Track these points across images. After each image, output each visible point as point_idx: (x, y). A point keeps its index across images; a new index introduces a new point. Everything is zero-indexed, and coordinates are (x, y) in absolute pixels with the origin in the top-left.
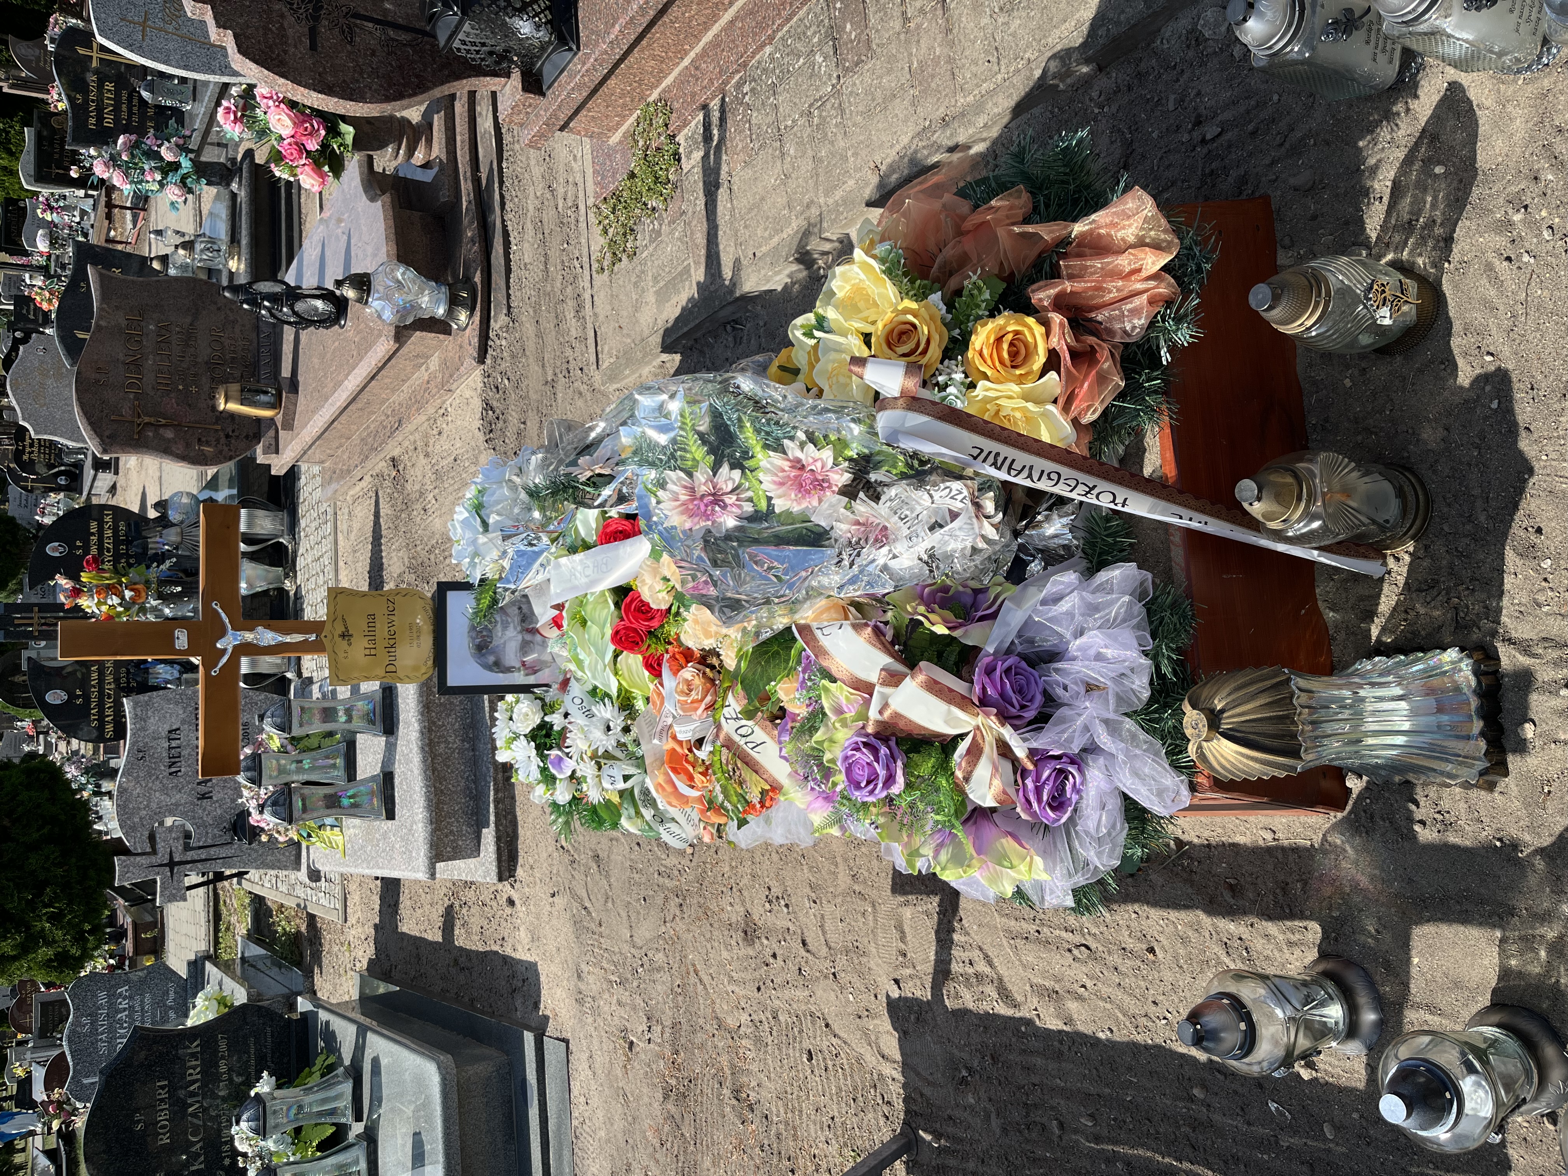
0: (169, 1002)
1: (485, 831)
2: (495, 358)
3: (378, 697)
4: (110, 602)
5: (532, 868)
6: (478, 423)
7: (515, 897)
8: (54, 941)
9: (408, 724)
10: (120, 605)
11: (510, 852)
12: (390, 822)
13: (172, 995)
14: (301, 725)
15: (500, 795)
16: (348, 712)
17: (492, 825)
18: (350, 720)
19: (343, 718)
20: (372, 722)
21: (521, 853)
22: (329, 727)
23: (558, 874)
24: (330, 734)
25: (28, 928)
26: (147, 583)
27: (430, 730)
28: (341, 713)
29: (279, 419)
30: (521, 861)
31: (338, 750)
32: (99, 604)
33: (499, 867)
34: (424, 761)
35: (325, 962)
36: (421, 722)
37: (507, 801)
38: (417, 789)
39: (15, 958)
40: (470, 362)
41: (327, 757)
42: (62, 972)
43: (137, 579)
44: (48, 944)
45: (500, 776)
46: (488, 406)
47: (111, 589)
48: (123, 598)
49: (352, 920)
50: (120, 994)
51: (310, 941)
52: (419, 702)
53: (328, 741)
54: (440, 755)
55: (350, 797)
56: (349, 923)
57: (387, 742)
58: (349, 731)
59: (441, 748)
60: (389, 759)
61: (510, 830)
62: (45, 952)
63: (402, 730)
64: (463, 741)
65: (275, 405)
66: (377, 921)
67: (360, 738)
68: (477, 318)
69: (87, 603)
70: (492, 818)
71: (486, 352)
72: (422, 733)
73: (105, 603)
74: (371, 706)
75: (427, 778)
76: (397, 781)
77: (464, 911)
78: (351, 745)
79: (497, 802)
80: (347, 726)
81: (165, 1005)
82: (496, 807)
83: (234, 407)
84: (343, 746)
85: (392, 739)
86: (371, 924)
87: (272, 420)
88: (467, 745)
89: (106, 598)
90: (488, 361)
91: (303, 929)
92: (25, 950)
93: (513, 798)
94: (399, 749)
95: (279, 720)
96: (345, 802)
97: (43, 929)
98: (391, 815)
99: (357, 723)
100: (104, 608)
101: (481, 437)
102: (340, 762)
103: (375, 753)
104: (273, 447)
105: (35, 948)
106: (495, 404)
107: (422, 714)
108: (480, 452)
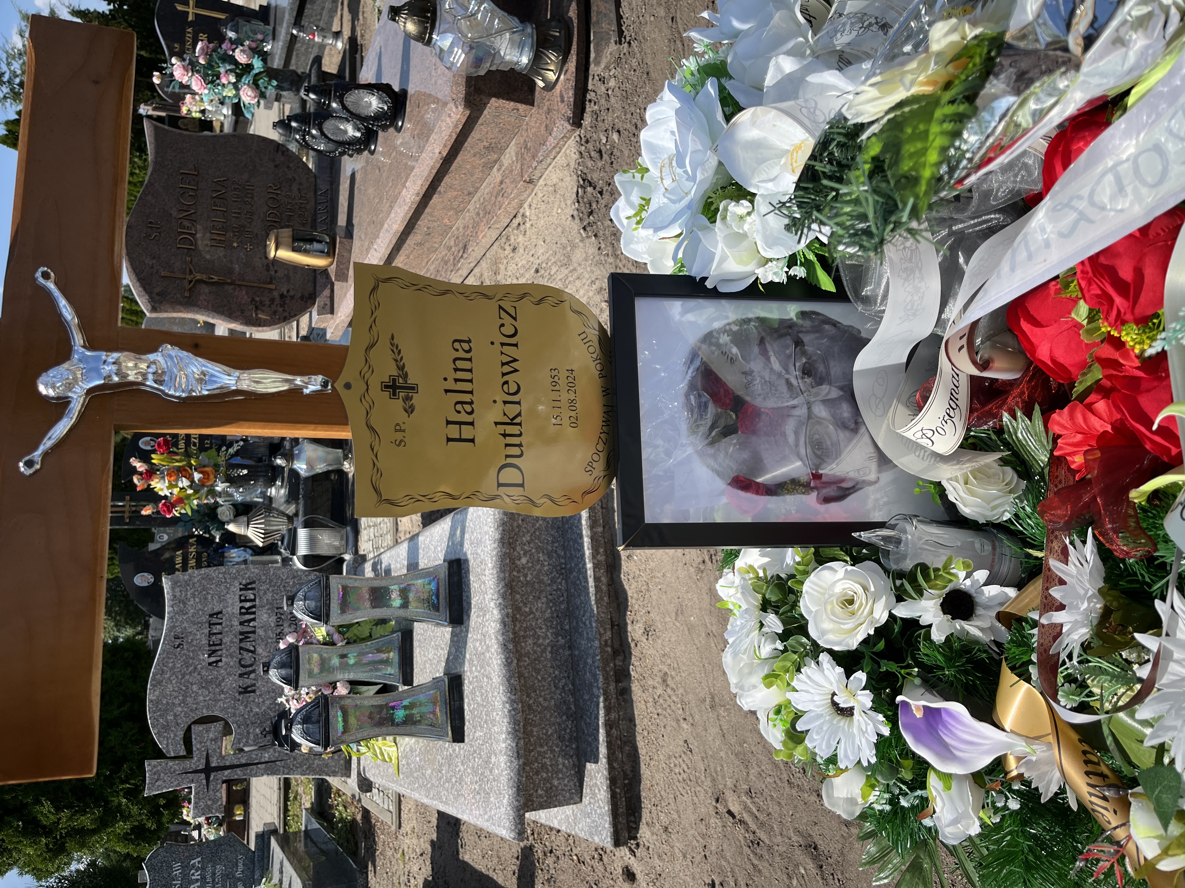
0: (238, 874)
1: (590, 767)
2: (596, 115)
3: (443, 574)
4: (180, 485)
5: (666, 829)
6: (571, 209)
7: (637, 868)
8: (130, 815)
9: (484, 611)
10: (190, 487)
11: (629, 801)
12: (456, 746)
13: (241, 867)
14: (343, 610)
15: (613, 716)
16: (404, 593)
17: (603, 760)
18: (405, 605)
19: (397, 602)
20: (436, 608)
21: (646, 805)
22: (380, 613)
23: (721, 854)
24: (383, 622)
25: (107, 802)
26: (216, 466)
27: (514, 620)
28: (394, 595)
29: (332, 270)
30: (645, 816)
31: (390, 642)
32: (171, 486)
33: (615, 824)
34: (508, 663)
35: (379, 862)
36: (502, 607)
37: (623, 725)
38: (498, 704)
39: (94, 832)
40: (562, 126)
41: (379, 651)
42: (138, 845)
43: (206, 462)
44: (125, 818)
45: (612, 687)
46: (585, 182)
47: (181, 472)
48: (192, 481)
49: (406, 827)
50: (193, 866)
51: (364, 833)
52: (500, 579)
53: (379, 630)
54: (527, 654)
55: (405, 708)
56: (403, 830)
57: (453, 635)
58: (406, 619)
59: (529, 645)
60: (456, 658)
61: (627, 768)
62: (122, 827)
63: (474, 618)
64: (557, 635)
65: (330, 253)
66: (434, 837)
67: (418, 628)
68: (572, 65)
69: (160, 486)
70: (603, 750)
71: (583, 110)
72: (504, 623)
73: (176, 486)
74: (433, 586)
75: (512, 690)
76: (467, 689)
77: (550, 861)
78: (407, 636)
79: (609, 725)
80: (402, 613)
81: (234, 876)
82: (608, 734)
83: (285, 254)
84: (397, 636)
85: (458, 629)
86: (428, 838)
87: (324, 272)
88: (562, 641)
89: (177, 480)
90: (587, 120)
91: (359, 817)
92: (103, 823)
93: (631, 720)
94: (470, 645)
95: (312, 604)
96: (400, 714)
97: (120, 804)
98: (459, 736)
99: (415, 609)
100: (176, 491)
101: (576, 226)
102: (394, 656)
103: (436, 648)
104: (328, 307)
105: (115, 821)
106: (595, 176)
107: (504, 596)
108: (574, 247)
